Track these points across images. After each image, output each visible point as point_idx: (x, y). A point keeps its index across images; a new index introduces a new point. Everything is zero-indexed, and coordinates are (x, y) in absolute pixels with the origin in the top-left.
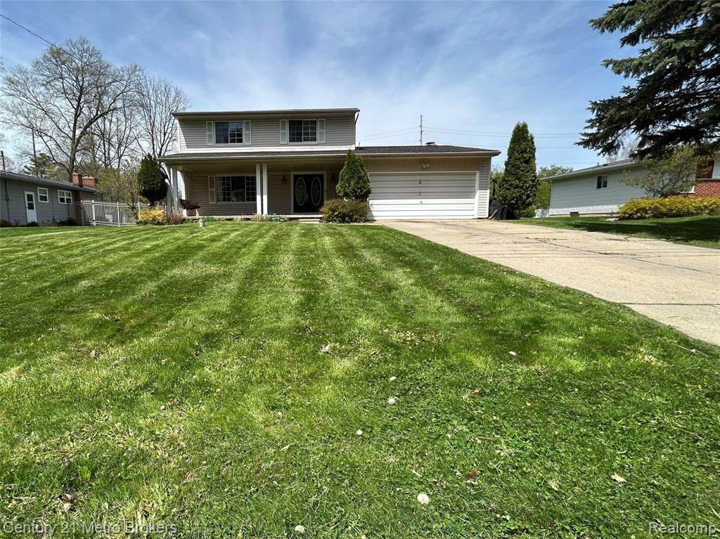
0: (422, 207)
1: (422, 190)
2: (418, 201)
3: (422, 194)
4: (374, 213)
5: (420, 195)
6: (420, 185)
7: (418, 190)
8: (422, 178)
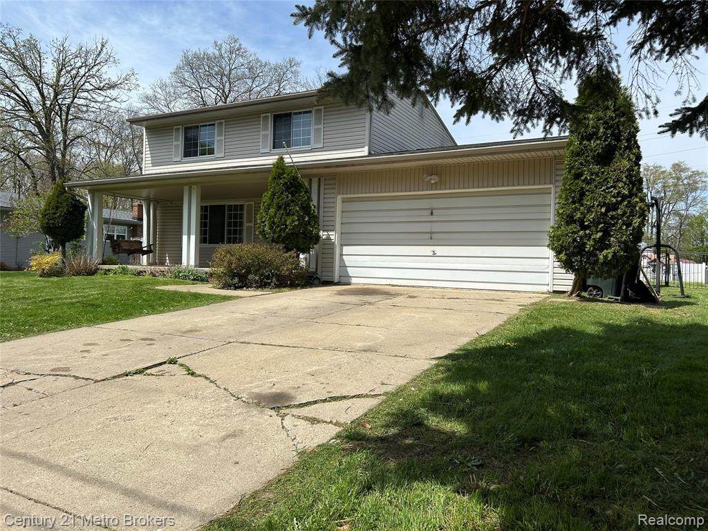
0: (434, 263)
1: (436, 227)
2: (427, 250)
3: (434, 236)
4: (351, 271)
5: (431, 238)
6: (431, 219)
7: (426, 227)
8: (436, 203)
